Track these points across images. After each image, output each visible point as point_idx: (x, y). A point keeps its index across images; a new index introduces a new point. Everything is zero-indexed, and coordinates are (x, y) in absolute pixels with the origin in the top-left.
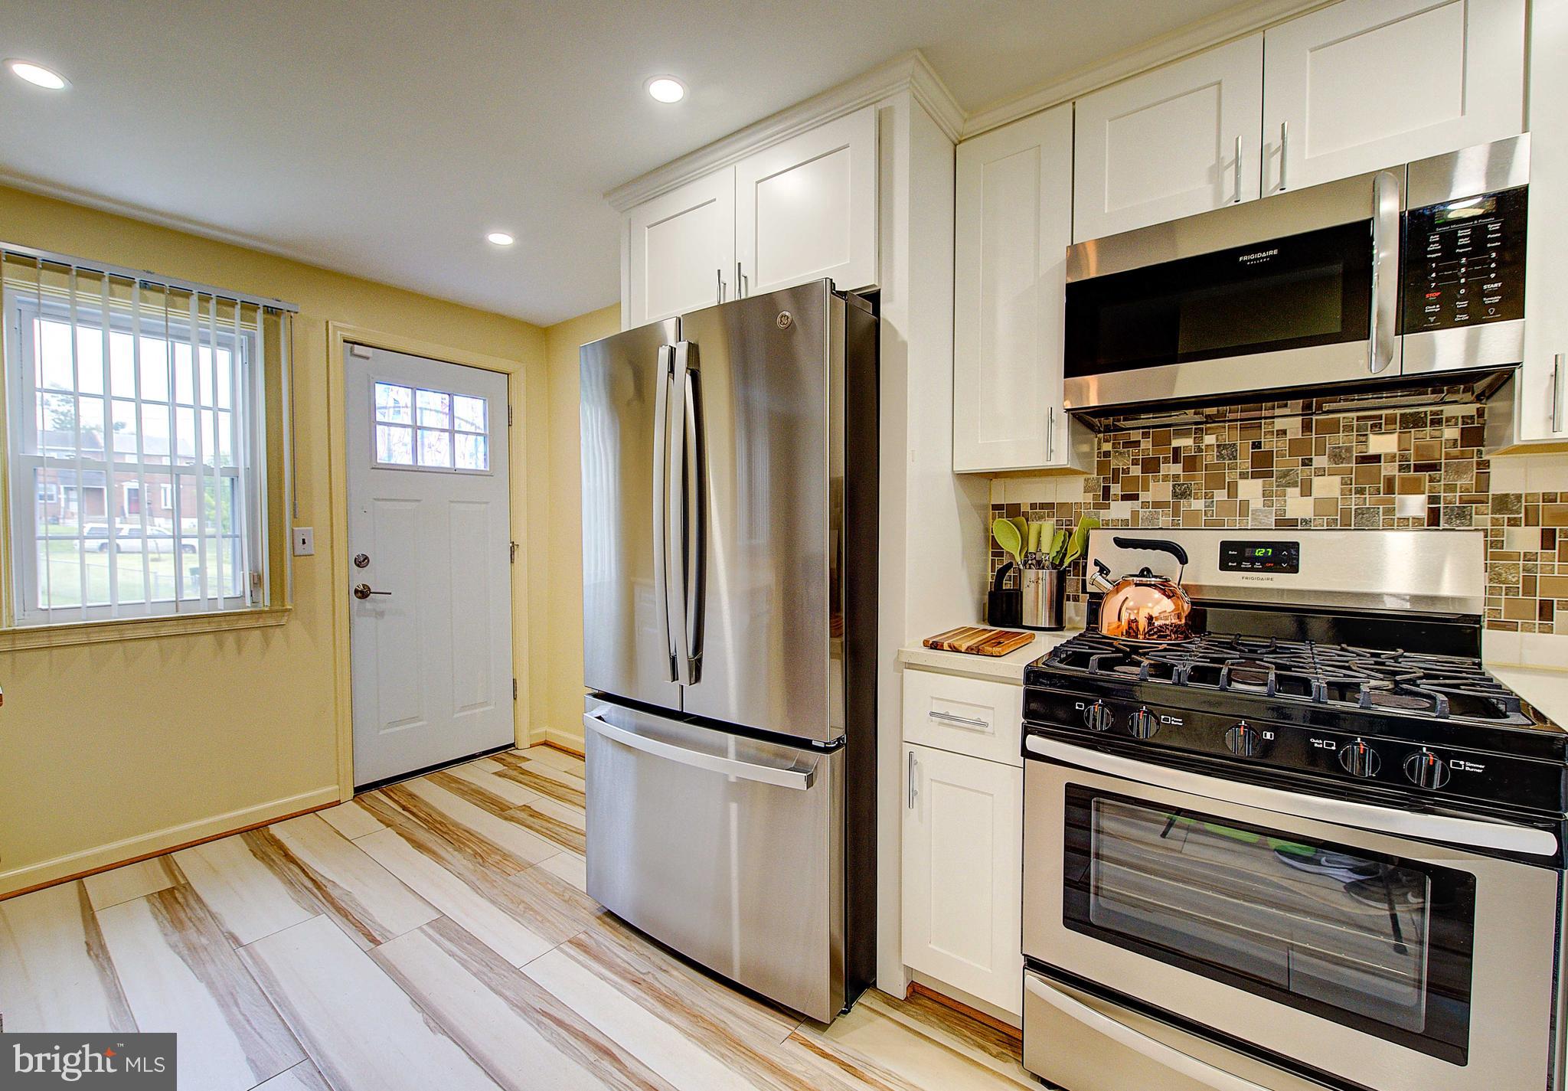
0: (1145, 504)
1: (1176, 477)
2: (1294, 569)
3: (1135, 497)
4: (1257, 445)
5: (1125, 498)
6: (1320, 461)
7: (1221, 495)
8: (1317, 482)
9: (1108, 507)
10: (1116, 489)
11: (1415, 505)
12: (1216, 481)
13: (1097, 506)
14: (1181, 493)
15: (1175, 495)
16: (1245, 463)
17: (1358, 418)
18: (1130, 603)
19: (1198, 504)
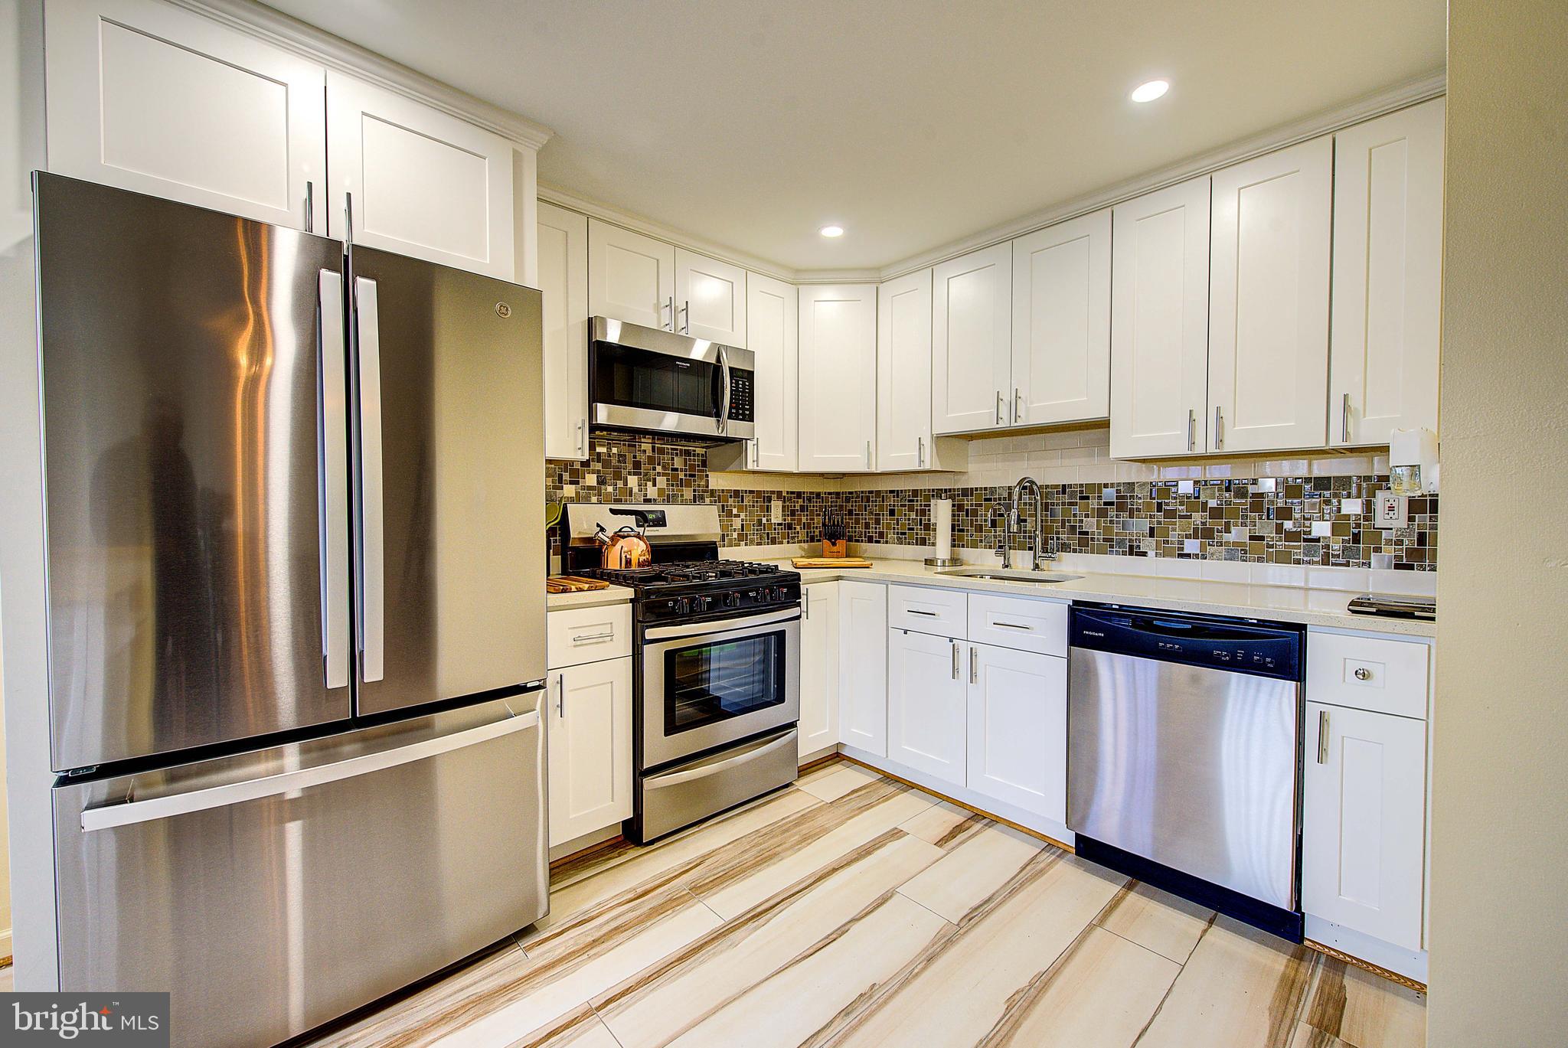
0: (583, 488)
1: (599, 471)
2: (664, 525)
3: (577, 483)
4: (635, 457)
5: (572, 483)
6: (659, 469)
7: (620, 484)
8: (658, 479)
9: (562, 488)
10: (566, 476)
11: (688, 493)
12: (618, 476)
13: (555, 488)
14: (601, 482)
15: (598, 483)
16: (630, 466)
17: (672, 449)
18: (625, 549)
19: (610, 489)
